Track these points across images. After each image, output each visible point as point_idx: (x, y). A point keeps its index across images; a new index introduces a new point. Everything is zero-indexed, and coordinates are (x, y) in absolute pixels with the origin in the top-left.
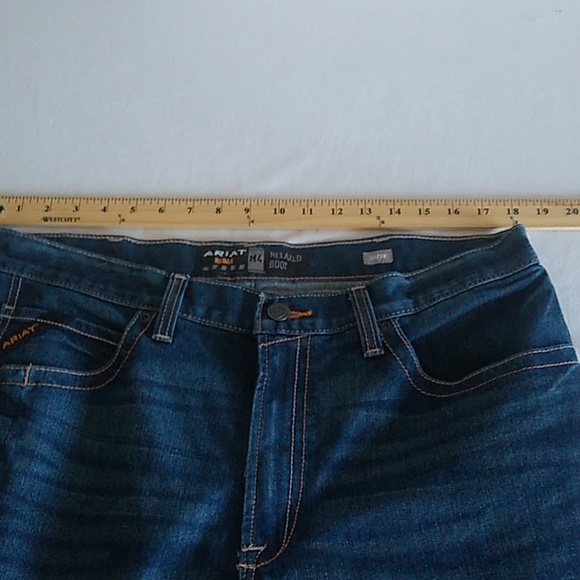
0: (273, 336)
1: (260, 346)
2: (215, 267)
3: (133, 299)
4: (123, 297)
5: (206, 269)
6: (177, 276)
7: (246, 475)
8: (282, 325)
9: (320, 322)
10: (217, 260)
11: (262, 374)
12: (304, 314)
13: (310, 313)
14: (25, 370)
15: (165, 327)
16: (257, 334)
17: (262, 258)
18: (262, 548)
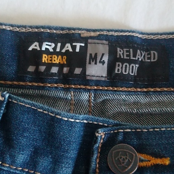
5: (31, 69)
13: (167, 162)
17: (106, 59)
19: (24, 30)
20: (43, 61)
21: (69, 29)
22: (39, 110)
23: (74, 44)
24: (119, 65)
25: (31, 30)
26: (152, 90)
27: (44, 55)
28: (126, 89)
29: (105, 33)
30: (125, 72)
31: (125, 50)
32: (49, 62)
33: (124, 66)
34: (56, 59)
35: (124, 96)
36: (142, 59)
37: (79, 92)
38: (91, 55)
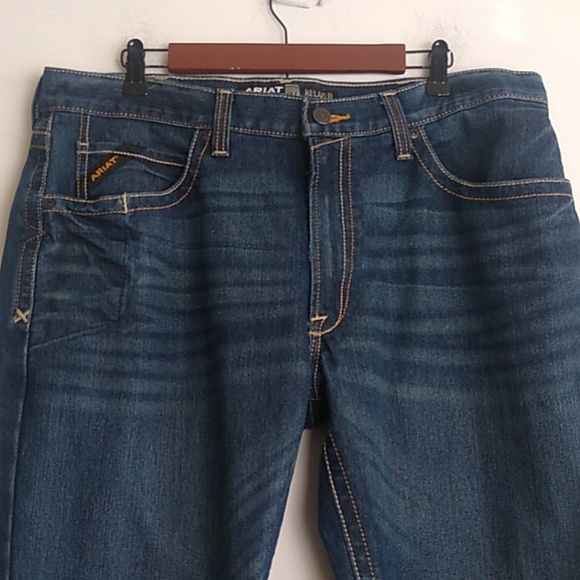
0: (322, 138)
1: (312, 148)
3: (189, 119)
4: (180, 118)
6: (223, 91)
7: (311, 259)
8: (327, 129)
9: (357, 125)
11: (314, 174)
12: (343, 118)
13: (348, 117)
14: (122, 199)
15: (220, 143)
16: (307, 137)
18: (324, 318)
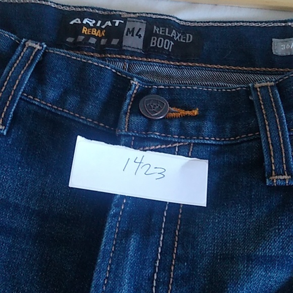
2: (81, 38)
5: (70, 40)
8: (156, 126)
9: (208, 126)
10: (84, 30)
12: (188, 113)
13: (196, 112)
17: (142, 33)
19: (68, 9)
20: (83, 32)
21: (111, 11)
22: (73, 57)
23: (114, 21)
24: (154, 39)
25: (74, 9)
26: (185, 64)
27: (84, 28)
28: (160, 61)
29: (144, 15)
30: (160, 45)
31: (161, 28)
32: (88, 33)
33: (159, 40)
34: (95, 32)
35: (157, 67)
36: (177, 39)
37: (114, 61)
38: (129, 29)
